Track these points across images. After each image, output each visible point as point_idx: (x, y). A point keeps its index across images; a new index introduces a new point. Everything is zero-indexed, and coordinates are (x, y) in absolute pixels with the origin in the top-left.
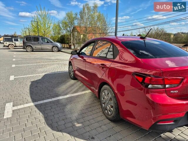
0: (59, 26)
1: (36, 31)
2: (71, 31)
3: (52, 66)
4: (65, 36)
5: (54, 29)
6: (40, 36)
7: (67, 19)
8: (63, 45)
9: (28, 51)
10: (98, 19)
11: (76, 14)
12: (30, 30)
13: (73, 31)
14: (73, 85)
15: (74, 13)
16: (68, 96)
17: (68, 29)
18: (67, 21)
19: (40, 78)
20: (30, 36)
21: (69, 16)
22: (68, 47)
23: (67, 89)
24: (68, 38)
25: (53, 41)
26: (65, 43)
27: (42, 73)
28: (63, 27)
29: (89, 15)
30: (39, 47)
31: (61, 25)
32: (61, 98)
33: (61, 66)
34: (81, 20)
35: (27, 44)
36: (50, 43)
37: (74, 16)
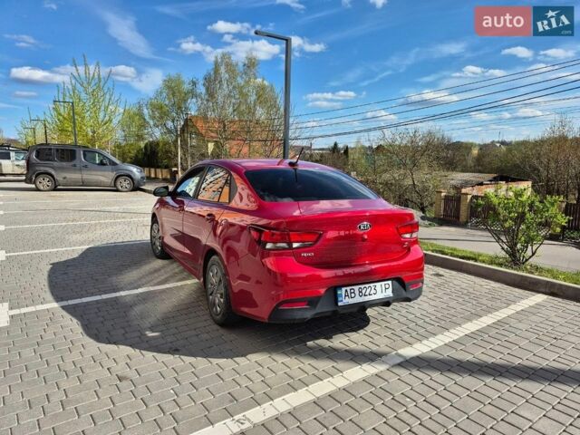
0: (141, 116)
1: (70, 129)
2: (177, 131)
3: (110, 229)
4: (158, 144)
5: (125, 125)
6: (79, 146)
7: (164, 94)
8: (153, 170)
9: (42, 188)
10: (258, 99)
11: (194, 84)
12: (47, 125)
13: (183, 130)
14: (156, 271)
15: (186, 78)
16: (140, 290)
17: (170, 124)
18: (167, 102)
19: (76, 255)
20: (47, 144)
21: (172, 87)
22: (169, 177)
23: (140, 279)
24: (167, 152)
25: (118, 162)
26: (157, 166)
27: (82, 244)
28: (153, 118)
29: (231, 87)
30: (74, 176)
31: (145, 111)
32: (122, 293)
33: (134, 229)
34: (208, 100)
35: (37, 168)
36: (110, 167)
37: (186, 87)
